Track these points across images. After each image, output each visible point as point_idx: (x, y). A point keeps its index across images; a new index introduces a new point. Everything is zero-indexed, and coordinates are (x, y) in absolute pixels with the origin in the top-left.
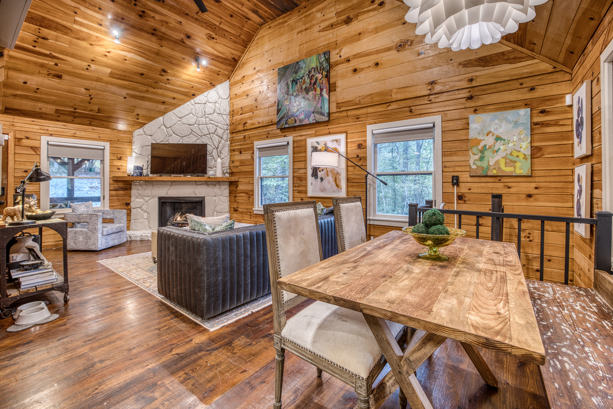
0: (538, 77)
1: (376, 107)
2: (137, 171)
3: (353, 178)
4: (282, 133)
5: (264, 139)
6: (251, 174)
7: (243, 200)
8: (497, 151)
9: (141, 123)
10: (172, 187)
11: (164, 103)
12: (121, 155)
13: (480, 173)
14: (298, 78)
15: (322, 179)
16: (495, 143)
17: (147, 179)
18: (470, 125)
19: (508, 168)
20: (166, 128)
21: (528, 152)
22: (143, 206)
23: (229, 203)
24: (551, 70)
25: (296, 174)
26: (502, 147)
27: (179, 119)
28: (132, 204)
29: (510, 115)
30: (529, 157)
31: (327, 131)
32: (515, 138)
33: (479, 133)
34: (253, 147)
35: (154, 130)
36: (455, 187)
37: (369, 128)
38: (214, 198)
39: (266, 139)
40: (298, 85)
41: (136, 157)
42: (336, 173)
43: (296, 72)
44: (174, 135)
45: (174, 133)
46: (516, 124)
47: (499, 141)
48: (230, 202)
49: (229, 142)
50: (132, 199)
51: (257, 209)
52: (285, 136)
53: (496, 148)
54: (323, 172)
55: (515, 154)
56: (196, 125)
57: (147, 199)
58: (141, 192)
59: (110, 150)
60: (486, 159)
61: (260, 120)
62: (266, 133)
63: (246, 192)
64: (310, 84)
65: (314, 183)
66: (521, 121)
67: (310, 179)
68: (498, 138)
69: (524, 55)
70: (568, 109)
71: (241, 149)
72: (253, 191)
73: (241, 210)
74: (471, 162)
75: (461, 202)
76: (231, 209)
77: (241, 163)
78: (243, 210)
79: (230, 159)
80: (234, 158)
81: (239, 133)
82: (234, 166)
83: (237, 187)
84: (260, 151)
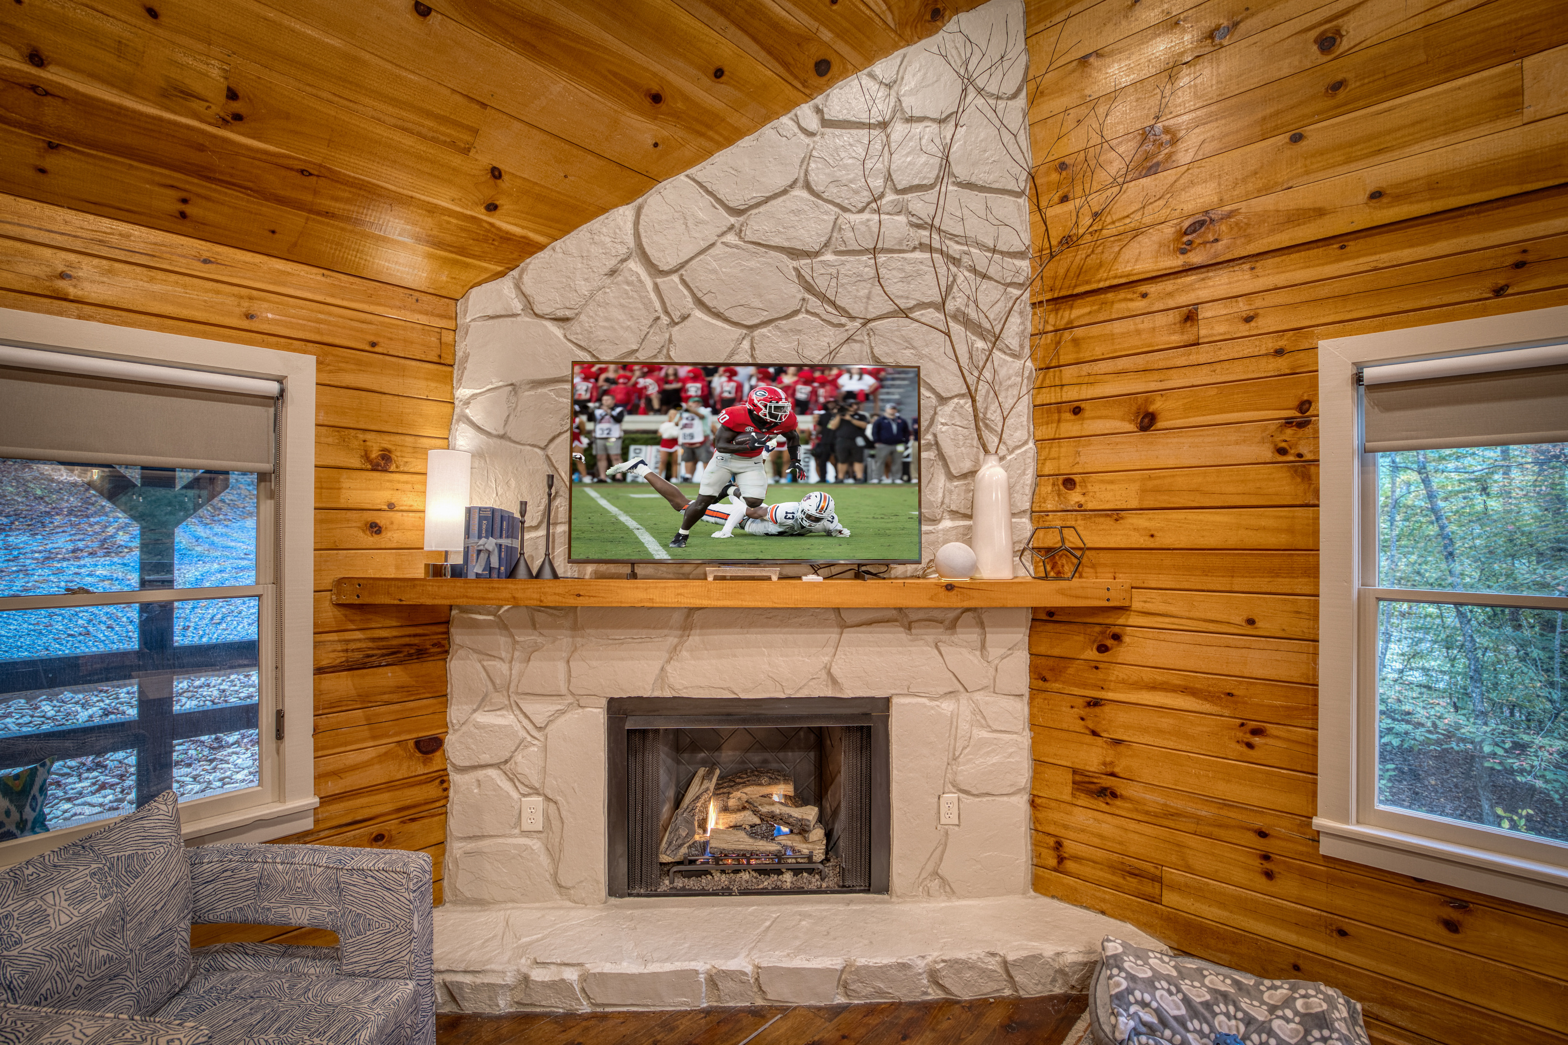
2: (491, 543)
6: (1288, 572)
9: (507, 238)
10: (695, 639)
11: (656, 98)
12: (386, 442)
17: (550, 593)
20: (655, 270)
22: (519, 758)
23: (1025, 739)
27: (733, 220)
28: (451, 741)
34: (1300, 381)
35: (584, 289)
38: (947, 706)
41: (478, 455)
44: (698, 314)
45: (700, 303)
48: (1033, 725)
49: (1027, 362)
50: (455, 713)
56: (829, 257)
57: (540, 710)
58: (504, 667)
59: (319, 406)
63: (1218, 692)
71: (1147, 397)
76: (1050, 773)
77: (1157, 490)
78: (1178, 804)
79: (1040, 461)
80: (1082, 459)
81: (1122, 294)
82: (1080, 508)
83: (1109, 642)
84: (1387, 407)
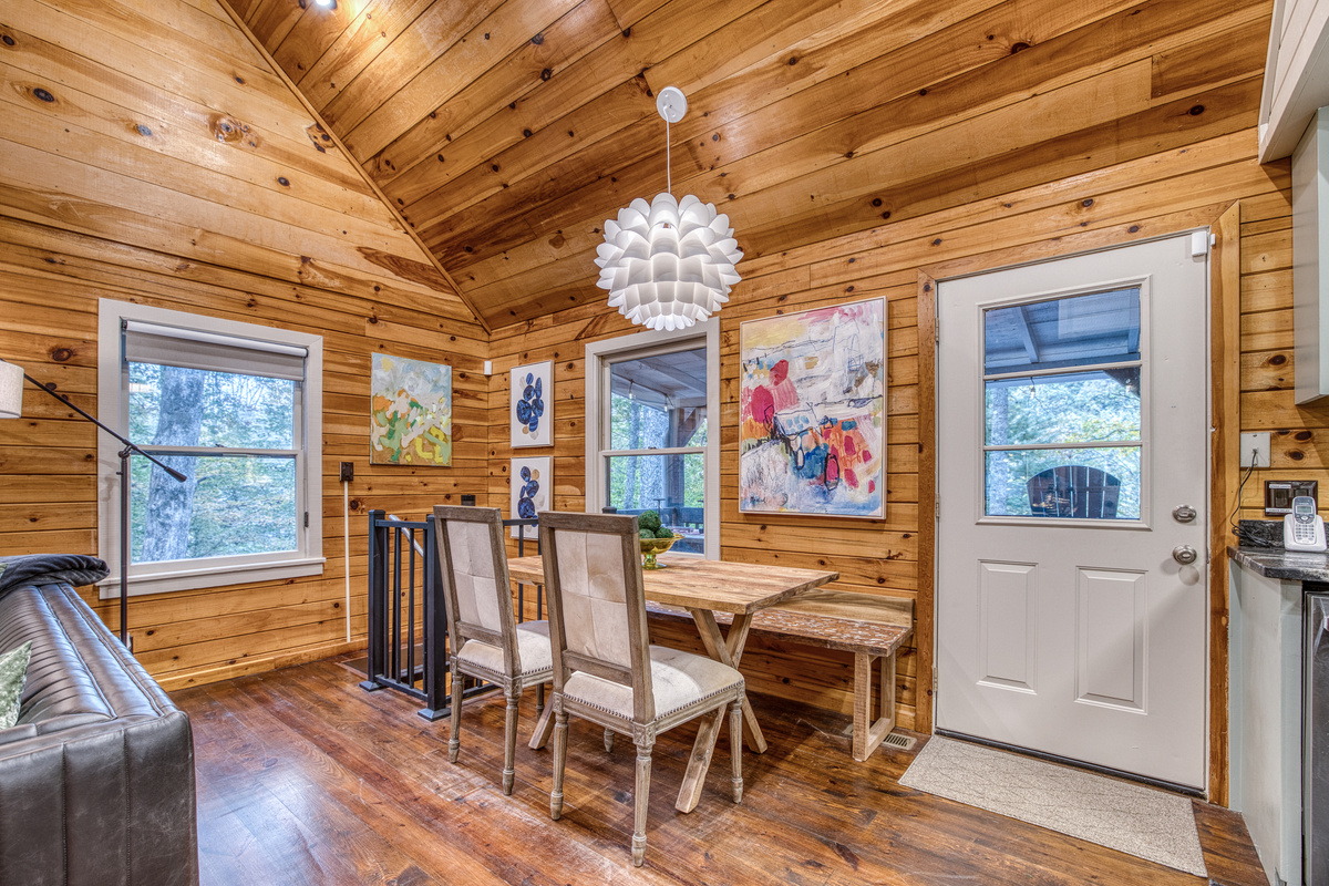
0: (459, 324)
3: (22, 459)
8: (412, 425)
13: (388, 459)
16: (409, 411)
18: (374, 371)
19: (426, 453)
21: (449, 433)
26: (418, 419)
29: (429, 368)
30: (450, 439)
32: (435, 408)
33: (387, 389)
36: (346, 484)
46: (436, 386)
47: (415, 408)
53: (411, 420)
55: (434, 432)
60: (396, 435)
66: (441, 384)
68: (414, 404)
69: (446, 284)
70: (486, 379)
74: (374, 439)
75: (353, 513)
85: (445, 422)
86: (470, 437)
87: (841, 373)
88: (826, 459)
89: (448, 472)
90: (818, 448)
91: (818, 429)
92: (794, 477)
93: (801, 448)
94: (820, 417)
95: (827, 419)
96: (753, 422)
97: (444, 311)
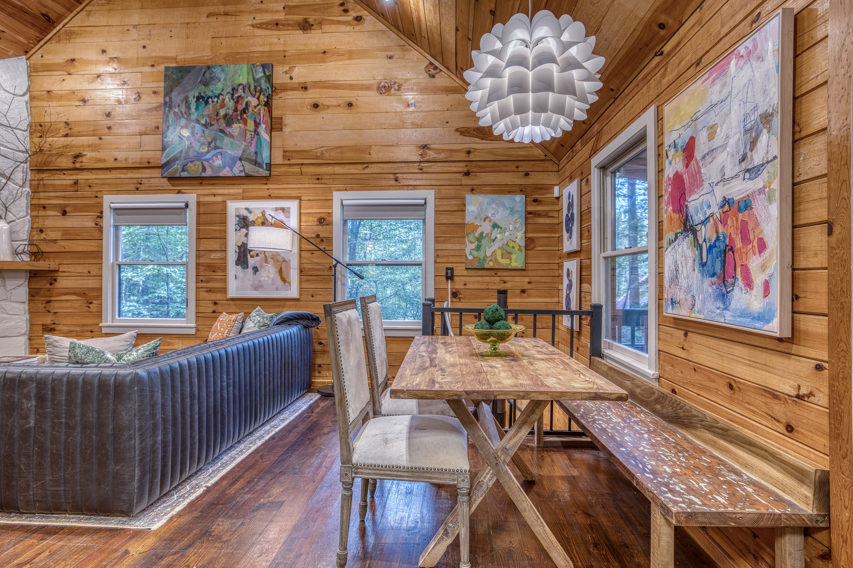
0: (532, 163)
1: (348, 166)
3: (309, 269)
4: (173, 185)
5: (128, 192)
6: (94, 258)
7: (72, 307)
8: (494, 240)
13: (476, 265)
14: (210, 94)
15: (256, 270)
16: (492, 231)
18: (467, 207)
19: (504, 260)
21: (523, 244)
23: (27, 316)
24: (543, 157)
25: (202, 261)
26: (499, 236)
29: (506, 199)
30: (524, 249)
31: (266, 193)
32: (511, 227)
33: (476, 218)
34: (99, 206)
36: (449, 281)
37: (337, 196)
39: (135, 194)
40: (210, 106)
42: (281, 259)
43: (206, 84)
46: (512, 211)
47: (496, 229)
48: (30, 312)
49: (27, 189)
51: (109, 324)
52: (179, 192)
53: (493, 237)
54: (258, 258)
55: (511, 244)
60: (482, 248)
61: (121, 155)
62: (135, 181)
63: (82, 293)
64: (236, 110)
65: (241, 274)
66: (516, 209)
67: (232, 269)
68: (495, 226)
70: (556, 201)
71: (65, 206)
72: (100, 289)
73: (65, 328)
74: (467, 252)
75: (455, 300)
76: (35, 328)
77: (66, 234)
78: (71, 328)
79: (33, 223)
80: (46, 223)
81: (58, 172)
82: (45, 239)
83: (53, 282)
84: (118, 215)
85: (520, 236)
86: (542, 246)
87: (737, 136)
88: (725, 251)
89: (524, 273)
90: (718, 238)
91: (718, 214)
92: (699, 275)
93: (705, 240)
94: (719, 199)
95: (726, 202)
96: (672, 213)
97: (519, 156)
